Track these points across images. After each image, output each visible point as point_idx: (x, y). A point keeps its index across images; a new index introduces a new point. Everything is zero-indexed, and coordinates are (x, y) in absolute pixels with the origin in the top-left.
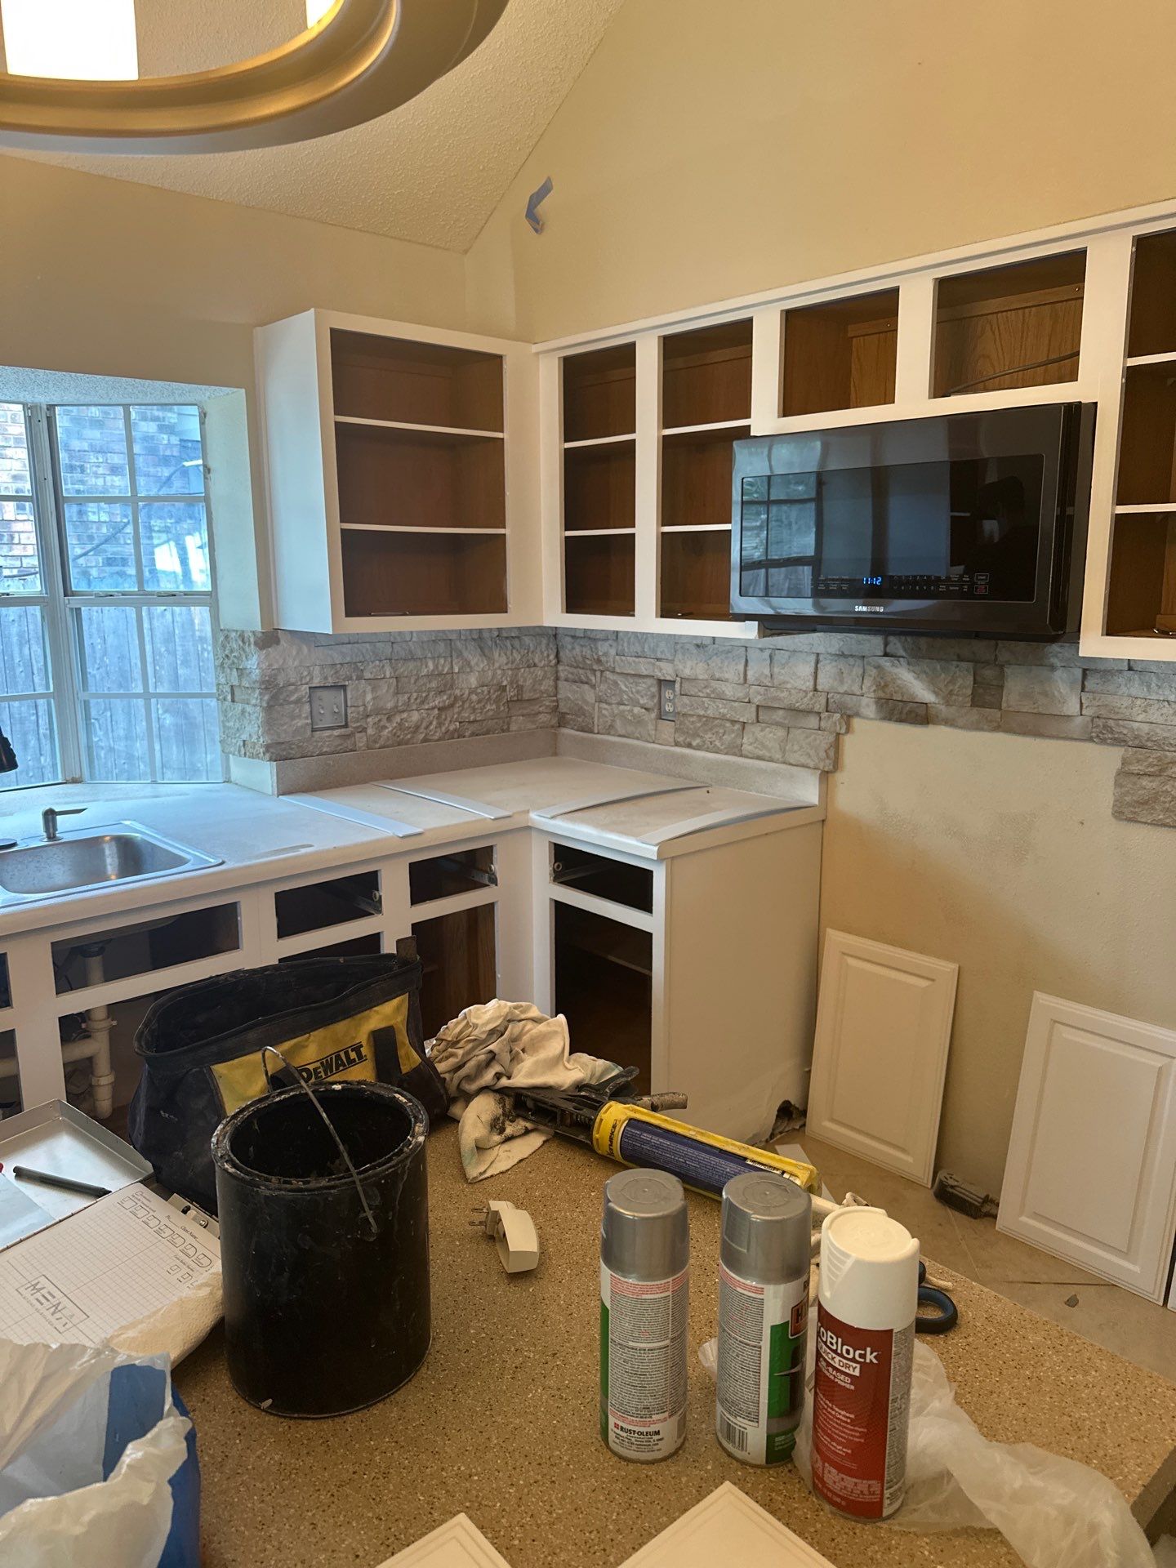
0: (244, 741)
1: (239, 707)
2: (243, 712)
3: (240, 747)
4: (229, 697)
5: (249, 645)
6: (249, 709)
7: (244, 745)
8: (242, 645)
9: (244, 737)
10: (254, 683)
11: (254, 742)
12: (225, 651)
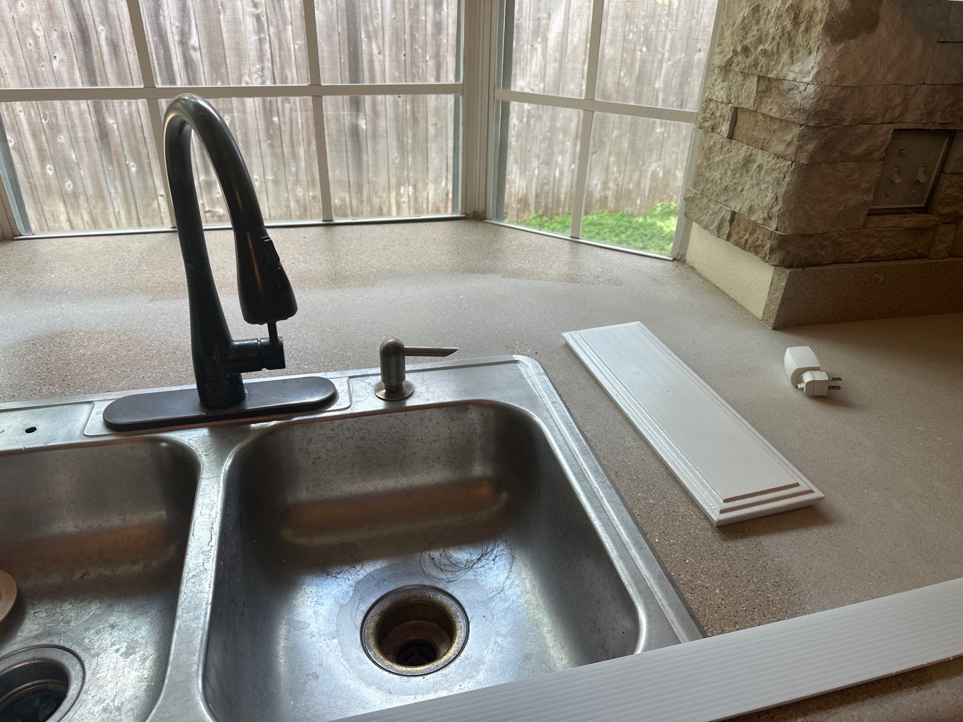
0: (734, 214)
1: (741, 151)
2: (748, 161)
3: (722, 221)
4: (725, 128)
5: (807, 30)
6: (761, 158)
7: (732, 221)
8: (789, 27)
9: (736, 205)
10: (794, 111)
11: (755, 223)
12: (744, 38)
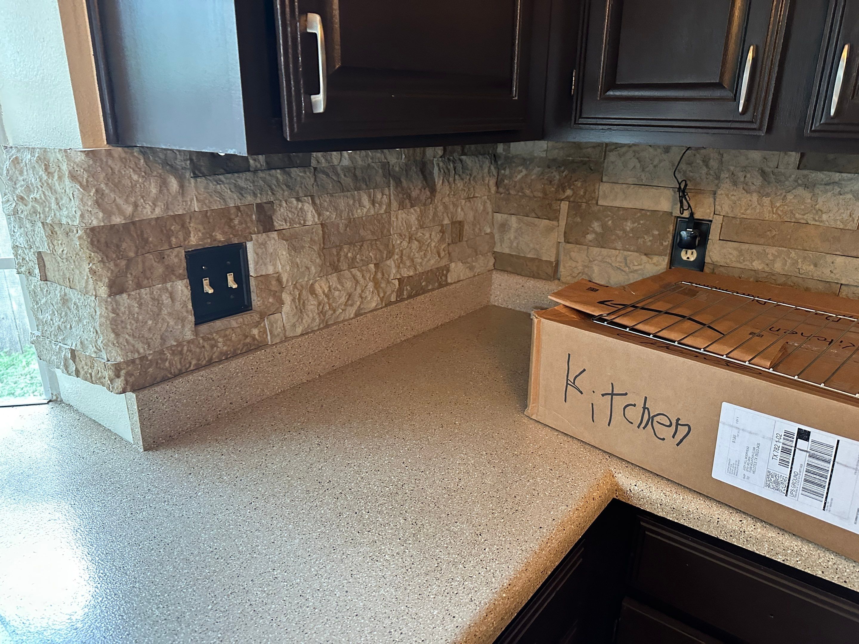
1: (57, 291)
2: (65, 300)
3: (66, 359)
4: (37, 271)
5: (60, 178)
6: (75, 297)
7: (73, 358)
8: (45, 177)
11: (89, 357)
